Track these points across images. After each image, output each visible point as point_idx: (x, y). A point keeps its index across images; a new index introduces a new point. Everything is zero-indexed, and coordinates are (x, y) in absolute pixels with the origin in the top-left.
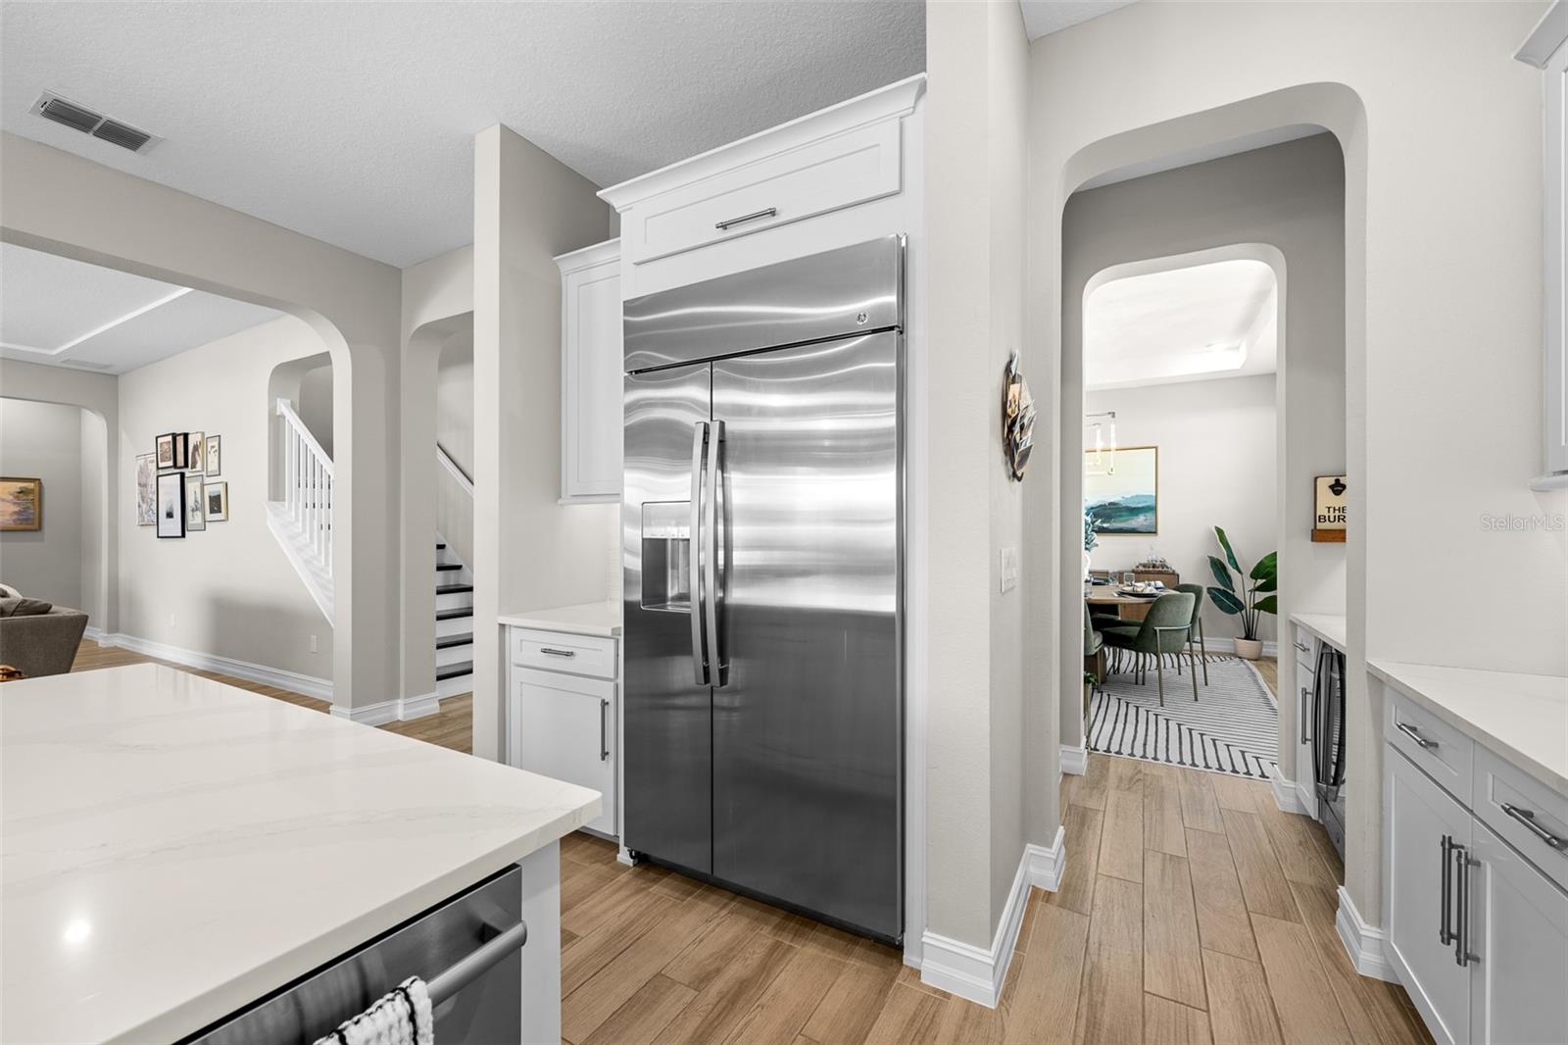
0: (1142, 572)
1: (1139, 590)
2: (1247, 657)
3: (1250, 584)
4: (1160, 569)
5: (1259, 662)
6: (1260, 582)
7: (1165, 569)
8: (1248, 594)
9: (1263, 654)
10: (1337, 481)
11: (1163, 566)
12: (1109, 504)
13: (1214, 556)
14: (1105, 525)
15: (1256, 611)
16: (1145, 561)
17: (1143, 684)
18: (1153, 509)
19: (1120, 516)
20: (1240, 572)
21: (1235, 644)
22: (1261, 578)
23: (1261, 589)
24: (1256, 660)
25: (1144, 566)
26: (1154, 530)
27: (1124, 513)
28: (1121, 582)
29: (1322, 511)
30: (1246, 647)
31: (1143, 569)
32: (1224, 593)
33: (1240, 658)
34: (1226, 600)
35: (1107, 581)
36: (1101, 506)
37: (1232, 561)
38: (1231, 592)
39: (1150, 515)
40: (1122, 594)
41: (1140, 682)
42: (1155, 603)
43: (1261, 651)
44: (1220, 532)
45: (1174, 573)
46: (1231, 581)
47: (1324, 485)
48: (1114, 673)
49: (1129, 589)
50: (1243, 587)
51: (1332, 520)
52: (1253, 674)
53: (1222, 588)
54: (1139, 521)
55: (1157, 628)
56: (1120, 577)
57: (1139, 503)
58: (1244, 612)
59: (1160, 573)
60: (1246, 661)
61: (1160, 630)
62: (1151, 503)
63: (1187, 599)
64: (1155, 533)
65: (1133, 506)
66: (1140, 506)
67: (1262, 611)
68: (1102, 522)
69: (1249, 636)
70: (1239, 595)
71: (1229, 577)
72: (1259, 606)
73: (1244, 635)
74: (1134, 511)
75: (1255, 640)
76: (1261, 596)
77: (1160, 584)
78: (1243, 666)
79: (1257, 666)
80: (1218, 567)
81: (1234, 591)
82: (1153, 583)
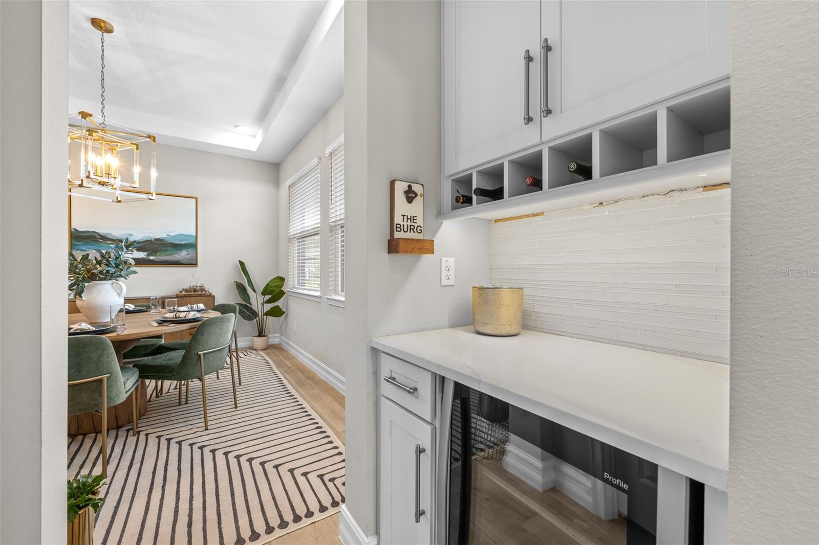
0: (185, 296)
1: (182, 315)
2: (261, 348)
3: (261, 299)
4: (200, 293)
5: (268, 351)
6: (268, 297)
7: (204, 292)
8: (260, 306)
9: (269, 344)
10: (410, 187)
11: (202, 289)
12: (155, 239)
13: (238, 281)
14: (151, 258)
15: (265, 317)
16: (187, 287)
17: (187, 403)
18: (193, 246)
19: (166, 250)
20: (255, 291)
21: (252, 341)
22: (268, 295)
23: (269, 302)
24: (265, 349)
25: (187, 291)
26: (194, 263)
27: (168, 248)
28: (164, 307)
29: (398, 220)
30: (259, 342)
31: (186, 294)
32: (246, 307)
33: (256, 350)
34: (247, 312)
35: (149, 307)
36: (147, 241)
37: (250, 283)
38: (250, 306)
39: (191, 251)
40: (162, 322)
41: (183, 400)
42: (199, 329)
43: (268, 341)
44: (242, 264)
45: (210, 295)
46: (249, 298)
47: (400, 187)
48: (157, 396)
49: (170, 315)
50: (257, 301)
51: (406, 230)
52: (267, 362)
53: (244, 303)
54: (183, 255)
55: (201, 353)
56: (162, 302)
57: (181, 241)
58: (257, 318)
59: (200, 295)
60: (260, 351)
61: (204, 354)
62: (192, 241)
63: (229, 320)
64: (196, 264)
65: (177, 242)
66: (183, 243)
67: (268, 316)
68: (148, 255)
69: (261, 334)
70: (254, 307)
71: (248, 295)
72: (267, 314)
73: (257, 334)
74: (178, 247)
75: (264, 336)
76: (268, 307)
77: (201, 306)
78: (259, 357)
79: (267, 354)
80: (241, 288)
81: (251, 305)
82: (195, 306)
